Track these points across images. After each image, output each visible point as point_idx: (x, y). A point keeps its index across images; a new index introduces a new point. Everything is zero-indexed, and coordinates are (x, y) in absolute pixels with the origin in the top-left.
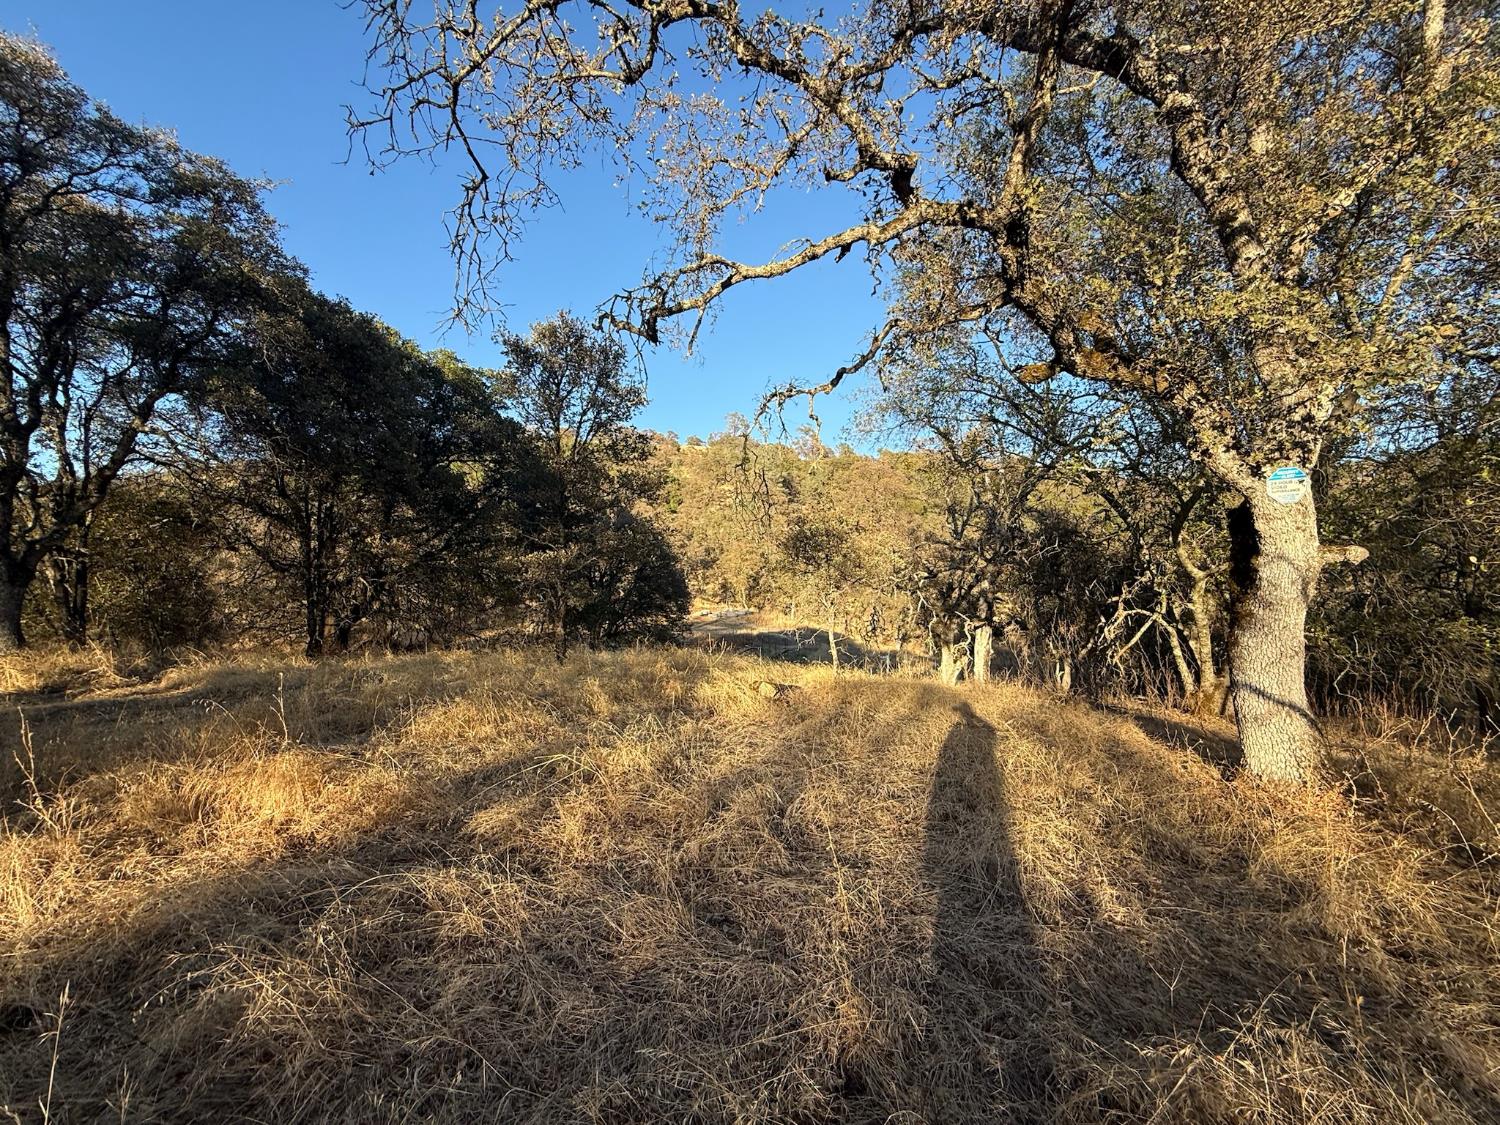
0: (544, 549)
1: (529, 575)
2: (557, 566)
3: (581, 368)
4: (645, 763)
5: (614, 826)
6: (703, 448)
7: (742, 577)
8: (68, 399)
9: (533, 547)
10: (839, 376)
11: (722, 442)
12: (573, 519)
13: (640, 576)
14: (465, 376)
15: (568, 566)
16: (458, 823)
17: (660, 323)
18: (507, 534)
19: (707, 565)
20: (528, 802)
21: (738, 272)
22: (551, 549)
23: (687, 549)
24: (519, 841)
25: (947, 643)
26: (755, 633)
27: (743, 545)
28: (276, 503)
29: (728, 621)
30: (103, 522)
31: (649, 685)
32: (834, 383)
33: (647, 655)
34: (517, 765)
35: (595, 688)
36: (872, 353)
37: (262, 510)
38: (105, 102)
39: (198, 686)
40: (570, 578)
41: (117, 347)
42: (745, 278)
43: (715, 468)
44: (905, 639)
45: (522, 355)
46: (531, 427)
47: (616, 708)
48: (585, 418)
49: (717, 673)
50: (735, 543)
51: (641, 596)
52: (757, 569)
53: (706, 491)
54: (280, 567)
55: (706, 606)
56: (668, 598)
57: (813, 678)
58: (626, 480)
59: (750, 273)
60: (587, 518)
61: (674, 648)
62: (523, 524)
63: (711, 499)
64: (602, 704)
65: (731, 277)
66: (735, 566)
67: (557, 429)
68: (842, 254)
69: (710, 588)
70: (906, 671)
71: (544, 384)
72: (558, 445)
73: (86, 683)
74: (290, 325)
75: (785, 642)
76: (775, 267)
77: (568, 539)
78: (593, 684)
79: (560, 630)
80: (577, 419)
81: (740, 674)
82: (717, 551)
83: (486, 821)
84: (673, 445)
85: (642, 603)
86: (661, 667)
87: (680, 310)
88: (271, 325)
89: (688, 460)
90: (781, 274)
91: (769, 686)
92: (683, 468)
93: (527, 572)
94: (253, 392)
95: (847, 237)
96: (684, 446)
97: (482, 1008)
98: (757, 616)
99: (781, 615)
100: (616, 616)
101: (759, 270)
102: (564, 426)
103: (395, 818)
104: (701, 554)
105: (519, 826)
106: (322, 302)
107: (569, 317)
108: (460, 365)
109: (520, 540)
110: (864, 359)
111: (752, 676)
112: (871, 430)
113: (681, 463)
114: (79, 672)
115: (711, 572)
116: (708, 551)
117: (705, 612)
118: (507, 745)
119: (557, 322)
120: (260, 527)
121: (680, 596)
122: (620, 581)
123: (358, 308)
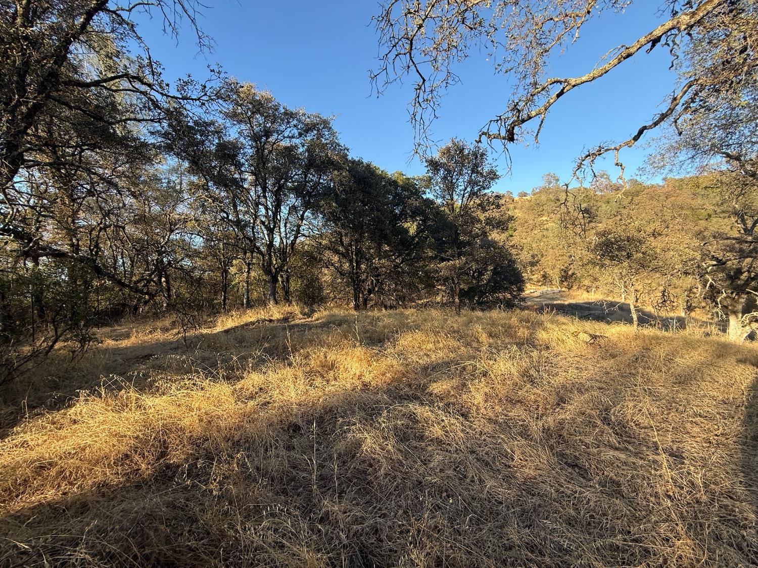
0: (448, 260)
1: (442, 274)
2: (455, 268)
3: (463, 165)
4: (514, 370)
5: (500, 400)
6: (528, 198)
7: (557, 270)
8: (281, 217)
9: (443, 260)
10: (641, 132)
11: (540, 192)
12: (462, 244)
13: (495, 272)
14: (407, 182)
15: (460, 269)
16: (425, 387)
17: (516, 130)
18: (430, 254)
19: (533, 264)
20: (455, 382)
21: (569, 84)
22: (451, 260)
23: (520, 256)
24: (452, 400)
25: (735, 313)
26: (566, 303)
27: (556, 252)
28: (341, 249)
29: (548, 296)
30: (292, 260)
31: (509, 330)
32: (636, 138)
33: (503, 314)
34: (447, 364)
35: (480, 330)
36: (671, 110)
37: (337, 252)
38: (285, 105)
39: (324, 320)
40: (462, 274)
41: (292, 195)
42: (574, 86)
43: (537, 207)
44: (690, 308)
45: (434, 165)
46: (439, 201)
47: (491, 341)
48: (466, 191)
49: (549, 325)
50: (551, 250)
51: (496, 282)
52: (566, 265)
53: (531, 222)
54: (342, 274)
55: (533, 287)
56: (512, 284)
57: (615, 331)
58: (489, 221)
59: (577, 82)
60: (469, 243)
61: (518, 311)
62: (438, 249)
63: (535, 226)
64: (484, 338)
65: (564, 88)
66: (552, 264)
67: (452, 199)
68: (653, 46)
69: (535, 277)
70: (693, 332)
71: (445, 178)
72: (453, 207)
73: (293, 317)
74: (344, 174)
75: (589, 309)
76: (596, 72)
77: (460, 255)
78: (479, 328)
79: (457, 300)
80: (462, 193)
81: (564, 327)
82: (539, 256)
83: (437, 388)
84: (510, 199)
85: (496, 286)
86: (514, 321)
87: (530, 118)
88: (338, 175)
89: (519, 206)
90: (600, 76)
91: (586, 335)
92: (516, 211)
93: (441, 272)
94: (334, 204)
95: (657, 33)
96: (516, 198)
97: (450, 472)
98: (568, 293)
99: (585, 293)
100: (483, 294)
101: (584, 79)
102: (455, 197)
103: (399, 380)
104: (529, 258)
105: (452, 393)
106: (353, 162)
107: (456, 141)
108: (405, 177)
109: (436, 257)
110: (663, 117)
111: (572, 328)
112: (664, 165)
113: (515, 208)
114: (291, 313)
115: (536, 268)
116: (533, 256)
117: (532, 291)
118: (441, 354)
119: (450, 145)
120: (336, 258)
121: (518, 281)
122: (484, 275)
123: (365, 161)
